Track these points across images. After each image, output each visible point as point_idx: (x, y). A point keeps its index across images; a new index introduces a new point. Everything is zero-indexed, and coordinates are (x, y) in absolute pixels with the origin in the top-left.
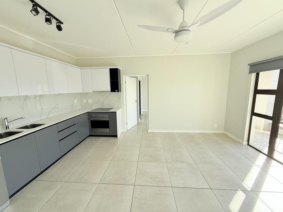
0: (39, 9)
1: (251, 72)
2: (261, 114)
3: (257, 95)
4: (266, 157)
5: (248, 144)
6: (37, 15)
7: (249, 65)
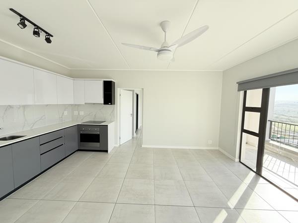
0: (26, 22)
1: (239, 90)
2: (249, 131)
3: (246, 112)
4: (255, 174)
5: (240, 162)
6: (24, 28)
7: (237, 83)
